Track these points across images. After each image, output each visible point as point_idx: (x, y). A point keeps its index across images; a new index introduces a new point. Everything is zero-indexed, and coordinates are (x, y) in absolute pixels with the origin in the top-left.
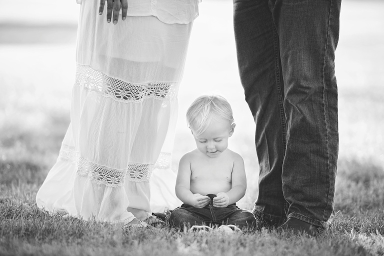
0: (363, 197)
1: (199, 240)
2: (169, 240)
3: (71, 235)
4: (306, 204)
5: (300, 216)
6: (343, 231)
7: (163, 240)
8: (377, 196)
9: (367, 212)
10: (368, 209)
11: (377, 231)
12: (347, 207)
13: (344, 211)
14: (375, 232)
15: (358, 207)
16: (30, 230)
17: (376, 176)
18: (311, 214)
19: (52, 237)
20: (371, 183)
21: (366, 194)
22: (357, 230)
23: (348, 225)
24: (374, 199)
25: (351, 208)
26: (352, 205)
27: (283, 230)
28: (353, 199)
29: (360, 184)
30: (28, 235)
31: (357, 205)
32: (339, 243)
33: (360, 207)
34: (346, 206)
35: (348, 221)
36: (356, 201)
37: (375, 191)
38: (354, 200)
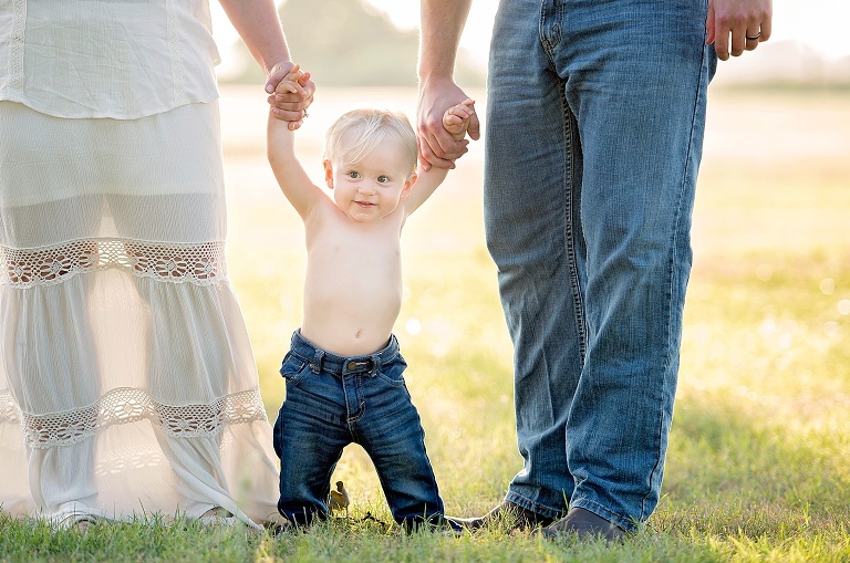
0: (710, 466)
1: (394, 556)
2: (335, 557)
3: (141, 550)
4: (611, 485)
5: (595, 507)
6: (672, 533)
7: (322, 557)
8: (737, 464)
9: (718, 496)
10: (721, 490)
11: (740, 530)
12: (679, 487)
13: (674, 495)
14: (737, 533)
15: (701, 486)
16: (59, 543)
17: (733, 426)
18: (619, 505)
19: (104, 556)
20: (724, 439)
21: (715, 461)
22: (701, 530)
23: (685, 522)
24: (730, 471)
25: (688, 488)
26: (688, 482)
27: (558, 533)
28: (690, 472)
29: (704, 442)
30: (57, 552)
31: (697, 483)
32: (668, 554)
33: (705, 486)
34: (677, 485)
35: (683, 513)
36: (697, 476)
37: (733, 454)
38: (692, 473)
